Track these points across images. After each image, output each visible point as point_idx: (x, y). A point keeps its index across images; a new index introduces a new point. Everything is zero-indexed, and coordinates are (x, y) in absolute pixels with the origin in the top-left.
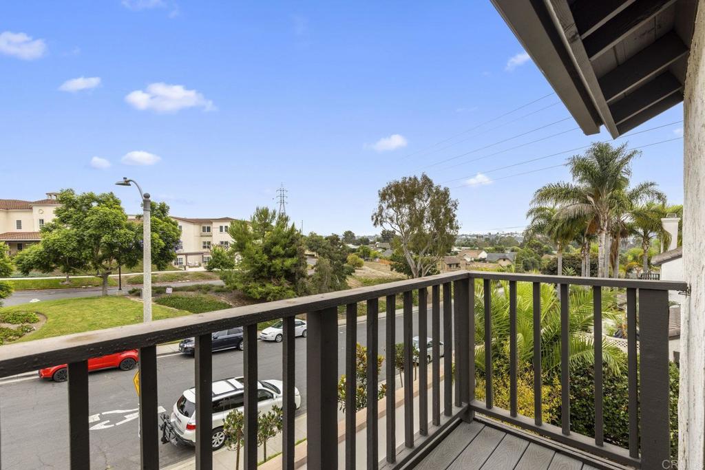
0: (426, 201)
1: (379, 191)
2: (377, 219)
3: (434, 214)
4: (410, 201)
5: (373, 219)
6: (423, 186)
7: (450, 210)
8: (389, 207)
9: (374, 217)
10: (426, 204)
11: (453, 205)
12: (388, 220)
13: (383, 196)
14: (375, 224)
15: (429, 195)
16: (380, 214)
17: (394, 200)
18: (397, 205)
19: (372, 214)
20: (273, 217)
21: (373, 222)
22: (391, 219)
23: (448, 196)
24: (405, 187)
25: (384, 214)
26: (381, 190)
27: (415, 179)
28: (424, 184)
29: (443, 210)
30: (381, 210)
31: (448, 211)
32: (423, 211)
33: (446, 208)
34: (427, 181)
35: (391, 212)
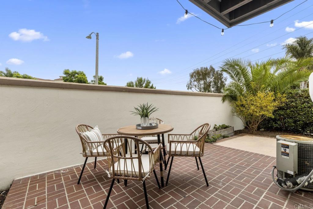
0: (212, 78)
1: (190, 74)
2: (189, 87)
3: (216, 83)
4: (204, 78)
5: (187, 86)
6: (210, 72)
7: (223, 82)
8: (194, 81)
9: (188, 85)
10: (212, 80)
11: (224, 80)
12: (194, 86)
13: (192, 76)
14: (188, 89)
15: (213, 76)
16: (191, 84)
17: (197, 77)
18: (199, 80)
19: (186, 84)
20: (144, 81)
21: (187, 88)
22: (195, 86)
23: (222, 75)
24: (202, 72)
25: (192, 84)
26: (191, 74)
27: (207, 68)
28: (211, 70)
29: (220, 81)
30: (191, 82)
31: (222, 82)
32: (210, 83)
33: (221, 81)
34: (212, 69)
35: (196, 83)
